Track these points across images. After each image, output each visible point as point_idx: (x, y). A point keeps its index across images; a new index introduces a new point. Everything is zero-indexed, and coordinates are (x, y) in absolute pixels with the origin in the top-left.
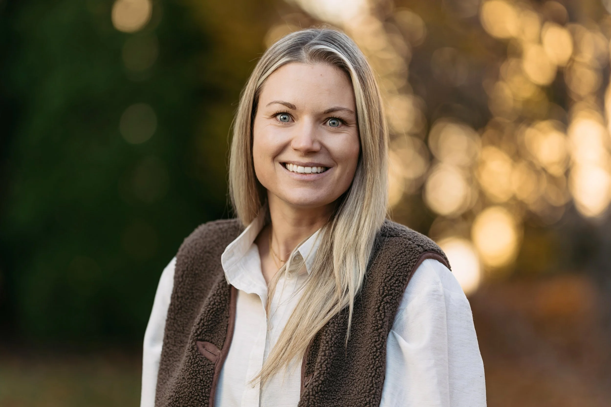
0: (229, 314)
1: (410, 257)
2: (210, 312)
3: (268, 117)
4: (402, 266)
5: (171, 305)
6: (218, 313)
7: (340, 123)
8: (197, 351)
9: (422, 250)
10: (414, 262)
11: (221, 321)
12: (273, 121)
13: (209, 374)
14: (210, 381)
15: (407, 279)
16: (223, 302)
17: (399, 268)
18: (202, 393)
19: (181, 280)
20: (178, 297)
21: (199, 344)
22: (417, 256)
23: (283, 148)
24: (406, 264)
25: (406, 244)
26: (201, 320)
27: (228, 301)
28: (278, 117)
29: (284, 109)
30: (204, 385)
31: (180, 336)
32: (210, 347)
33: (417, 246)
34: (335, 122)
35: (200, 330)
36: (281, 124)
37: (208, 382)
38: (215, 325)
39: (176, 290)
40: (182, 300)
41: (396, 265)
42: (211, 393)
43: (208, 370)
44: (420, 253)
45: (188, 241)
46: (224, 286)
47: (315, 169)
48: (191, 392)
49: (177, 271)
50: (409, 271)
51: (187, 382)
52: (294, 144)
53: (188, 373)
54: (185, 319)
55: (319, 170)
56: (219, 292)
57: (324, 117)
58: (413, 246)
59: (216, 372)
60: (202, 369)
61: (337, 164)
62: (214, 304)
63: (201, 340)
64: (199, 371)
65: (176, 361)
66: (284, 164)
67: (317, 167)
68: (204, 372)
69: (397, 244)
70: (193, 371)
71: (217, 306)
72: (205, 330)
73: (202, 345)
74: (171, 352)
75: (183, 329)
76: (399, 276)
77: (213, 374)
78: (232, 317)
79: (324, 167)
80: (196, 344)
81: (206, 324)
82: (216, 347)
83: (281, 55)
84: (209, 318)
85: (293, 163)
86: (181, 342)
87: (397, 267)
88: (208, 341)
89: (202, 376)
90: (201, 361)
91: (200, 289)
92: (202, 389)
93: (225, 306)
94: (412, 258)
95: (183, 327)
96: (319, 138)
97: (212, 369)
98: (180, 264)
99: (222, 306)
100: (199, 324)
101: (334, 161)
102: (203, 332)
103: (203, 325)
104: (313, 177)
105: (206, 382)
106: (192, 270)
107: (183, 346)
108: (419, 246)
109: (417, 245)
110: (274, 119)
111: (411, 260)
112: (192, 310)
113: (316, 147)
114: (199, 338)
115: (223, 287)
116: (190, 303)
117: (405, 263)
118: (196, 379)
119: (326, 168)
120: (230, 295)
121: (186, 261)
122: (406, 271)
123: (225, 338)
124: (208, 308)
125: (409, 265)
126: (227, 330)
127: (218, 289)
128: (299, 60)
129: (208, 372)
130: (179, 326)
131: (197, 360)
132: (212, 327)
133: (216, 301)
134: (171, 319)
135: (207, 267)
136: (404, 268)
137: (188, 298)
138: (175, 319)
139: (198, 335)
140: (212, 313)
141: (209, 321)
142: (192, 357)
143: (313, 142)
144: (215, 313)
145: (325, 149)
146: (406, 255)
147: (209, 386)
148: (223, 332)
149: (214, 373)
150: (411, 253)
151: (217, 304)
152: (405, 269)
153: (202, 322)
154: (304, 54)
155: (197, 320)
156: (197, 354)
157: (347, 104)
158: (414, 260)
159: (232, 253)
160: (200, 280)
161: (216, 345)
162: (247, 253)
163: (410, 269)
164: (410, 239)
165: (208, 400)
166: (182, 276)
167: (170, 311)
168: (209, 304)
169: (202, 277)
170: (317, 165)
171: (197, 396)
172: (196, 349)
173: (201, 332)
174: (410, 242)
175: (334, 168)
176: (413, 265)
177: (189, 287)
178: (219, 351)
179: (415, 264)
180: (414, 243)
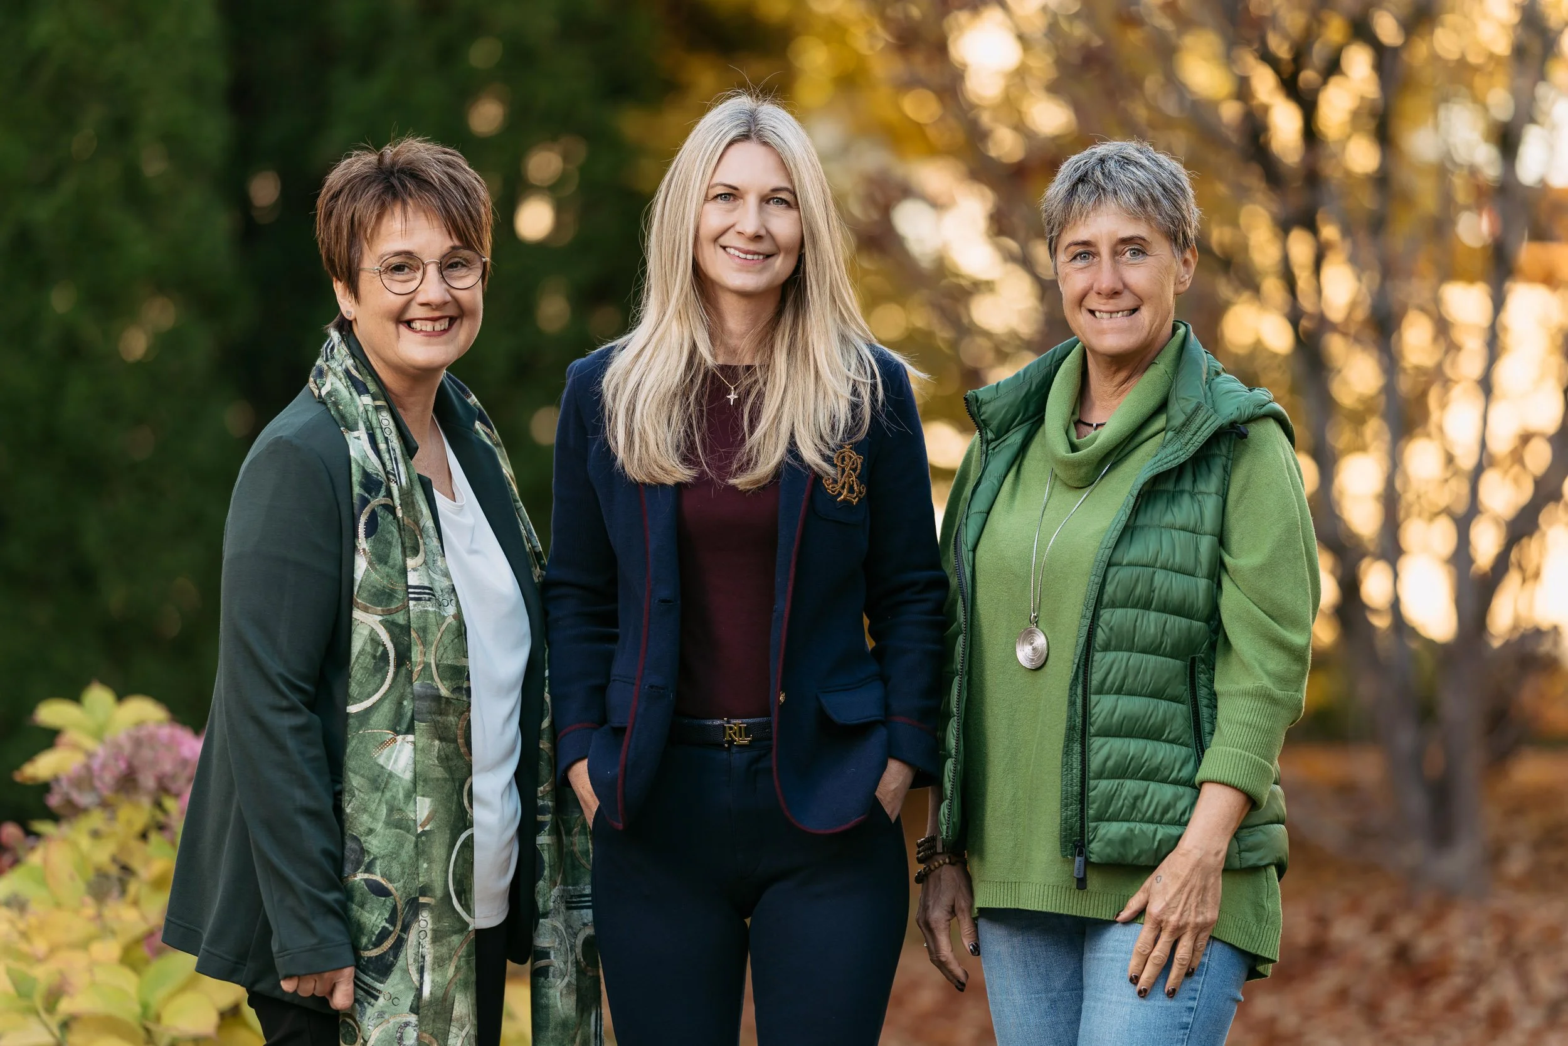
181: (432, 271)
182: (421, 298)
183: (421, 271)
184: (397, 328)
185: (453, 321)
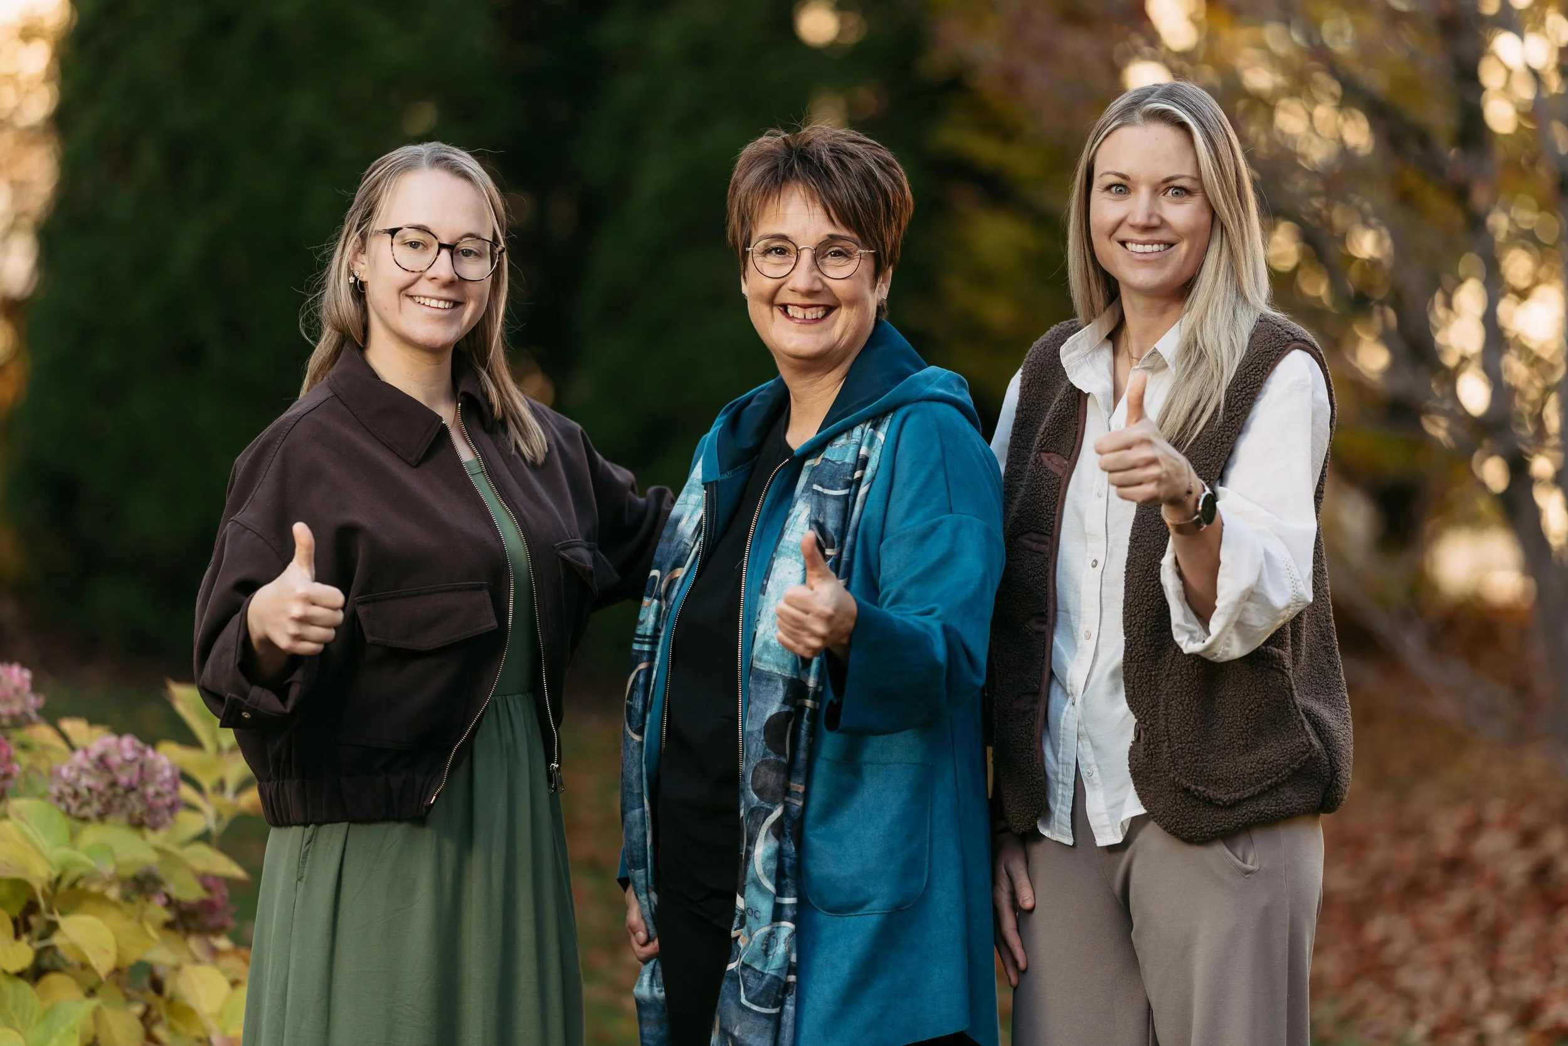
0: (1078, 420)
1: (1275, 345)
2: (1056, 419)
3: (1101, 190)
4: (1263, 353)
5: (1016, 419)
6: (1065, 421)
7: (1184, 193)
8: (1041, 464)
9: (1291, 338)
10: (1279, 351)
11: (1069, 429)
12: (1106, 194)
13: (1054, 489)
14: (1056, 497)
15: (1269, 368)
16: (1071, 407)
17: (1259, 355)
18: (1047, 510)
19: (1026, 390)
20: (1023, 410)
21: (1044, 456)
22: (1284, 344)
23: (1119, 224)
24: (1270, 352)
25: (1273, 331)
26: (1046, 429)
27: (1077, 406)
28: (1114, 189)
29: (1116, 180)
30: (1049, 502)
31: (1023, 452)
32: (1056, 458)
33: (1286, 334)
34: (1178, 191)
35: (1045, 440)
36: (1115, 197)
37: (1053, 497)
38: (1062, 435)
39: (1021, 401)
40: (1027, 412)
41: (1257, 352)
42: (1057, 511)
43: (1053, 485)
44: (1288, 341)
45: (1036, 344)
46: (1073, 390)
47: (1156, 247)
48: (1034, 510)
49: (1023, 380)
50: (1272, 360)
51: (1030, 499)
52: (1130, 220)
53: (1031, 489)
54: (1030, 433)
55: (1162, 247)
56: (1066, 397)
57: (1163, 187)
58: (1280, 333)
59: (1062, 486)
60: (1047, 483)
61: (1183, 239)
62: (1061, 410)
63: (1046, 452)
64: (1043, 485)
65: (1019, 480)
66: (1123, 243)
67: (1159, 244)
68: (1048, 487)
69: (1264, 330)
70: (1036, 485)
71: (1064, 412)
72: (1050, 440)
73: (1047, 457)
74: (1013, 471)
75: (1028, 445)
76: (1258, 363)
77: (1059, 489)
78: (1082, 423)
79: (1168, 244)
80: (1040, 456)
81: (1051, 433)
82: (1062, 458)
83: (1116, 116)
84: (1054, 426)
85: (1132, 241)
86: (1024, 458)
87: (1258, 354)
88: (1054, 452)
89: (1046, 490)
90: (1045, 474)
91: (1048, 398)
92: (1046, 506)
93: (1073, 412)
94: (1277, 346)
95: (1027, 442)
96: (1158, 212)
97: (1057, 483)
98: (1026, 372)
99: (1070, 412)
100: (1043, 434)
101: (1179, 236)
102: (1048, 442)
103: (1049, 434)
104: (1154, 256)
105: (1052, 497)
106: (1039, 378)
107: (1026, 463)
108: (1288, 333)
109: (1286, 332)
110: (1108, 191)
111: (1276, 348)
112: (1038, 422)
113: (1155, 221)
114: (1043, 449)
115: (1071, 391)
116: (1035, 415)
117: (1268, 350)
118: (1040, 494)
119: (1170, 245)
120: (1079, 399)
121: (1033, 368)
122: (1268, 359)
123: (1074, 447)
124: (1053, 415)
125: (1273, 353)
126: (1075, 438)
127: (1065, 394)
128: (1132, 123)
129: (1053, 487)
130: (1023, 441)
131: (1041, 474)
132: (1058, 436)
133: (1062, 407)
134: (1016, 435)
135: (1055, 373)
136: (1267, 355)
137: (1034, 410)
138: (1019, 434)
139: (1043, 446)
140: (1058, 420)
141: (1055, 429)
142: (1035, 471)
143: (1150, 216)
144: (1062, 420)
145: (1164, 224)
146: (1270, 342)
147: (1054, 502)
148: (1071, 440)
149: (1060, 487)
150: (1277, 340)
151: (1063, 410)
152: (1268, 357)
153: (1047, 430)
154: (1137, 115)
155: (1041, 430)
156: (1040, 466)
157: (1188, 170)
158: (1279, 348)
159: (1075, 346)
160: (1048, 388)
161: (1062, 456)
162: (1098, 348)
163: (1273, 357)
164: (1279, 326)
165: (1054, 518)
166: (1028, 385)
167: (1015, 426)
168: (1055, 411)
169: (1050, 384)
170: (1159, 243)
171: (1041, 514)
172: (1040, 461)
173: (1045, 443)
174: (1278, 328)
175: (1180, 244)
176: (1278, 354)
177: (1035, 397)
178: (1066, 462)
179: (1280, 353)
180: (1283, 329)
181: (806, 258)
182: (793, 283)
183: (794, 256)
184: (772, 310)
185: (829, 309)
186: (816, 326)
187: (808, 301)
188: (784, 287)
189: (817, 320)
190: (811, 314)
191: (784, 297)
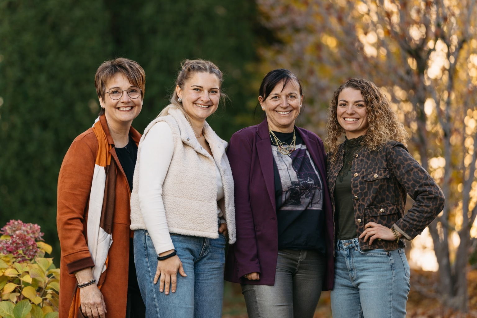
181: (125, 93)
182: (122, 101)
183: (122, 93)
184: (115, 110)
185: (132, 107)
186: (130, 112)
187: (126, 105)
188: (119, 102)
189: (129, 110)
190: (127, 109)
191: (120, 105)
